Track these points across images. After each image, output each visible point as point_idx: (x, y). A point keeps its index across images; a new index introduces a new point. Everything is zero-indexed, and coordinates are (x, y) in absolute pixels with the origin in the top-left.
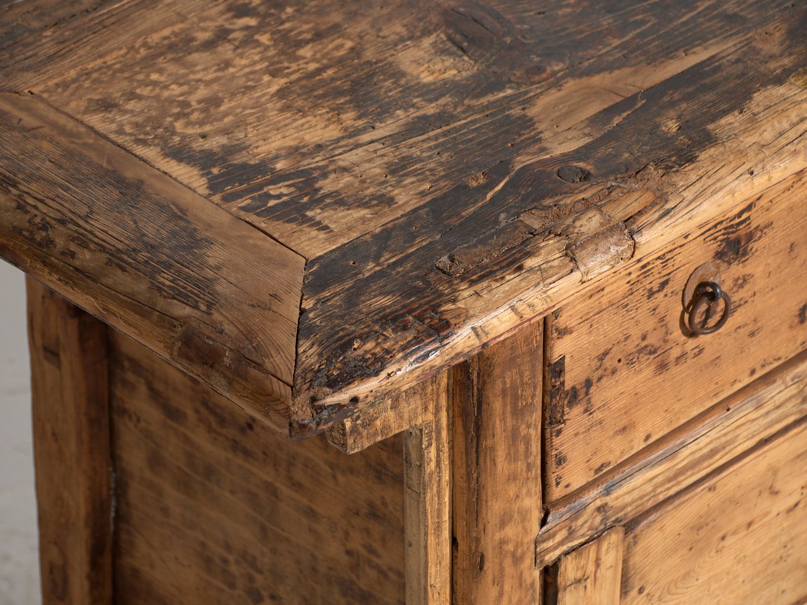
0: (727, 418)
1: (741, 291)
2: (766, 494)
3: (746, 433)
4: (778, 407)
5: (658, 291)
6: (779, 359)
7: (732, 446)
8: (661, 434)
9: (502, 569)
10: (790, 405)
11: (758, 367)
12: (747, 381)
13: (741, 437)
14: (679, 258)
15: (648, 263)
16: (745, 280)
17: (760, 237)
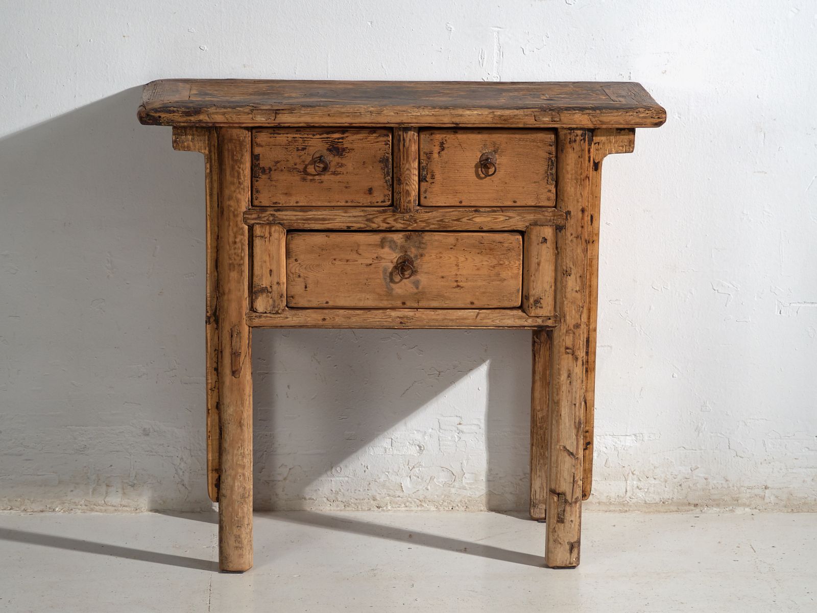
0: (331, 210)
1: (340, 168)
2: (355, 252)
3: (340, 220)
4: (355, 217)
5: (301, 150)
6: (359, 203)
7: (333, 222)
8: (303, 204)
9: (229, 216)
10: (360, 219)
11: (349, 201)
12: (343, 204)
13: (337, 220)
14: (310, 142)
15: (296, 137)
16: (342, 165)
17: (349, 152)
